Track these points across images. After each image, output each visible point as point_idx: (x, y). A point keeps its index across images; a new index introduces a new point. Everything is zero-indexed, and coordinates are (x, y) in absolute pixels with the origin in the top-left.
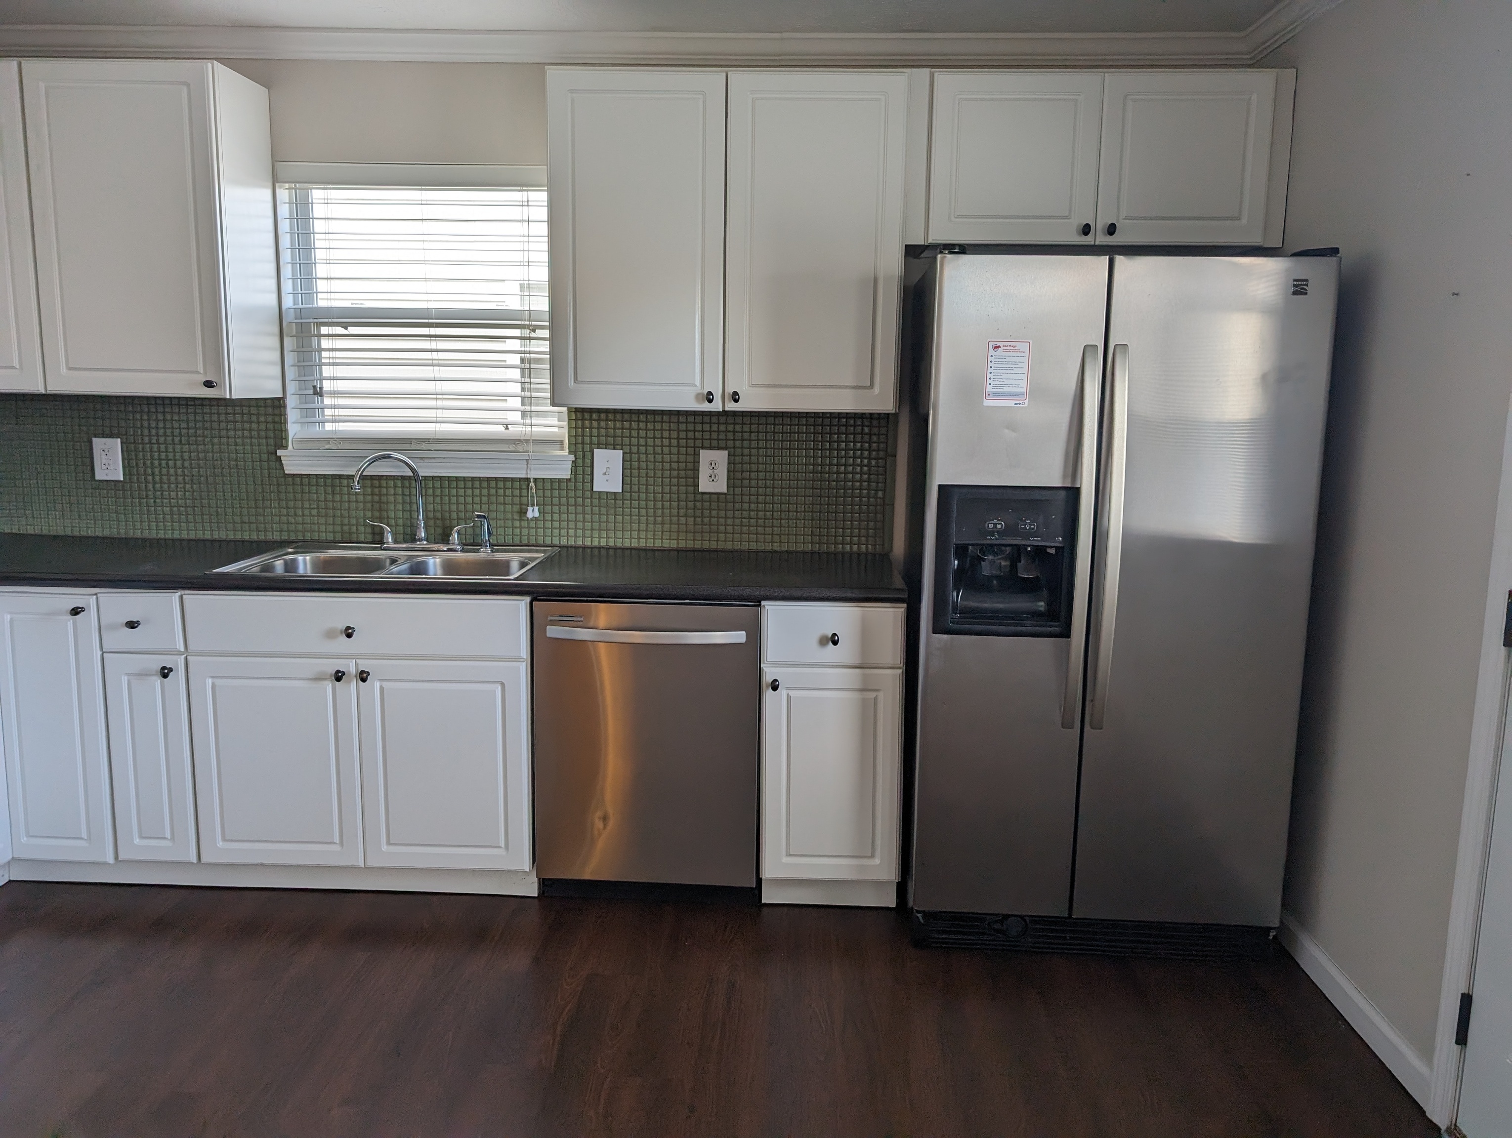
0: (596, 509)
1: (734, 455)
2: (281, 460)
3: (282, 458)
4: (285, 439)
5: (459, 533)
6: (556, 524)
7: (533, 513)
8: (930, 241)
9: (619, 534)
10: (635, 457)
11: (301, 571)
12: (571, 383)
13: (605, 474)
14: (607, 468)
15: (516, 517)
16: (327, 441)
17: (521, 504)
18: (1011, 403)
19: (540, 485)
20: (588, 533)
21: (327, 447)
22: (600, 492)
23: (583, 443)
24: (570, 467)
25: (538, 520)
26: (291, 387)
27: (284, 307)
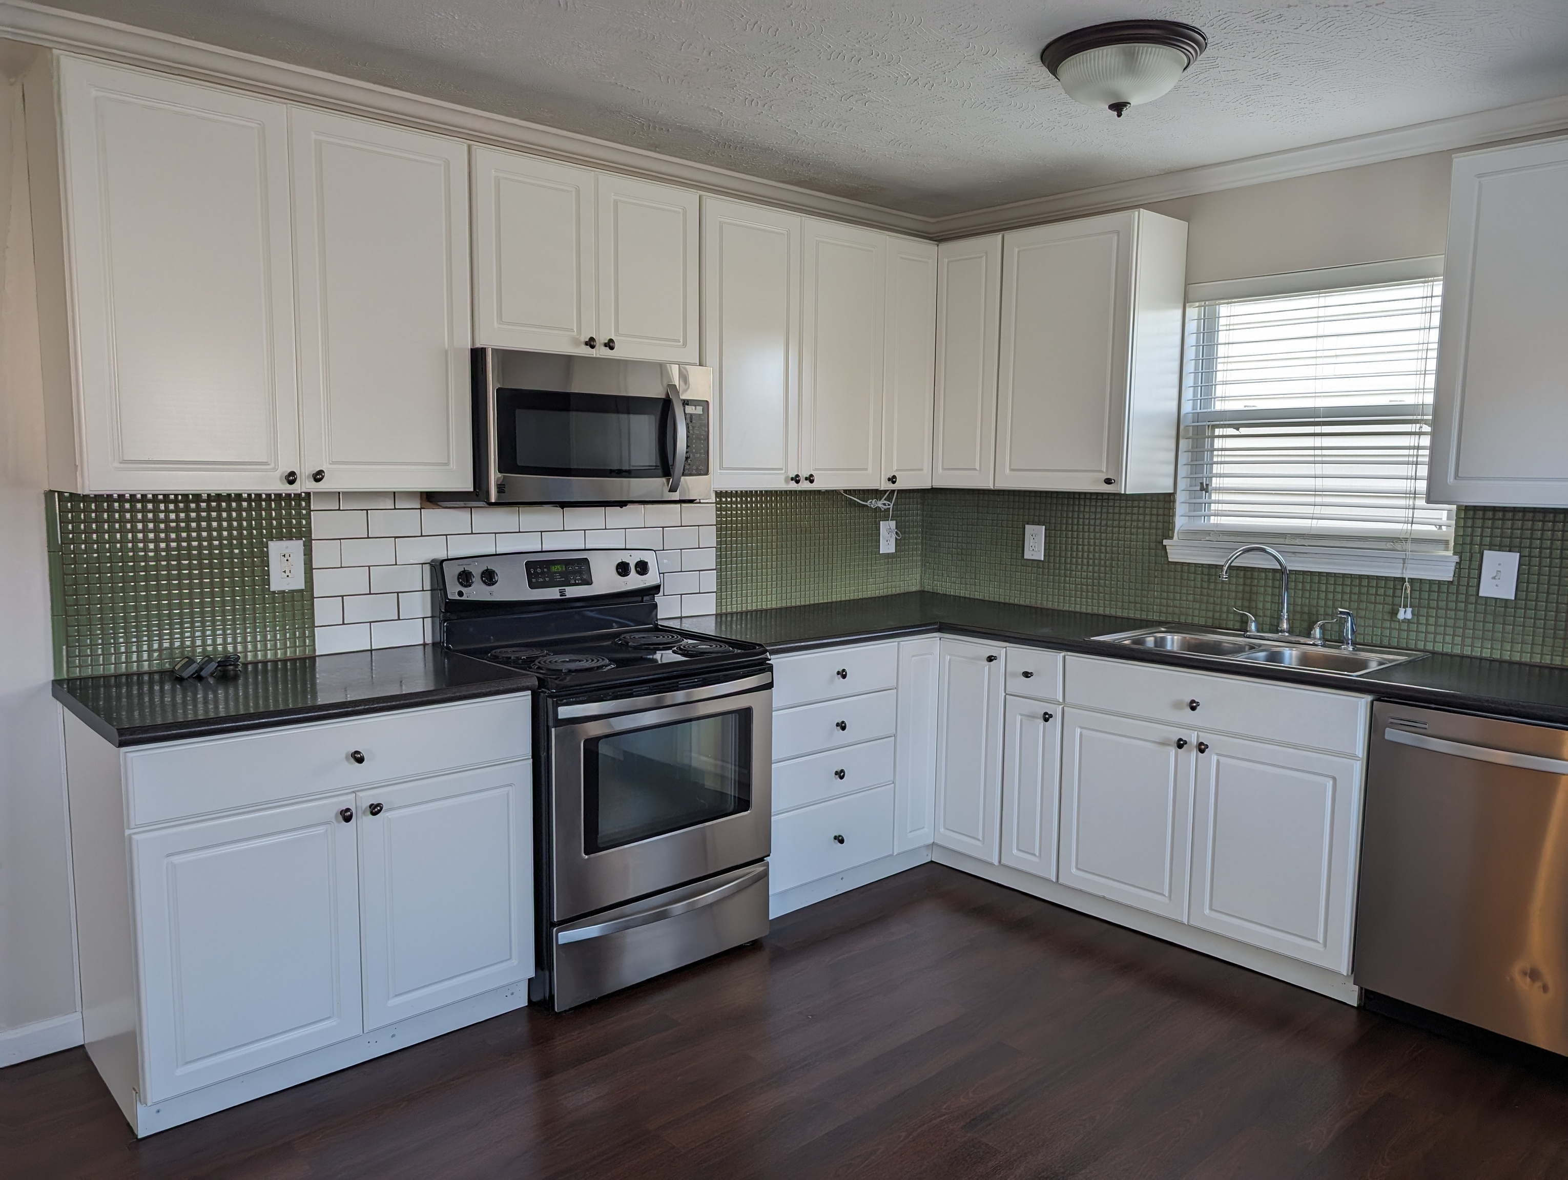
0: (1480, 617)
2: (1166, 549)
3: (1167, 547)
4: (1172, 530)
5: (1322, 628)
6: (1432, 629)
7: (1405, 614)
9: (1507, 646)
10: (1535, 562)
11: (1169, 647)
12: (1451, 479)
13: (1494, 578)
14: (1498, 571)
15: (1387, 617)
16: (1208, 533)
17: (1393, 604)
19: (1417, 586)
21: (1208, 538)
22: (1487, 598)
23: (1471, 544)
24: (1453, 568)
25: (1410, 623)
26: (1182, 484)
27: (1183, 412)
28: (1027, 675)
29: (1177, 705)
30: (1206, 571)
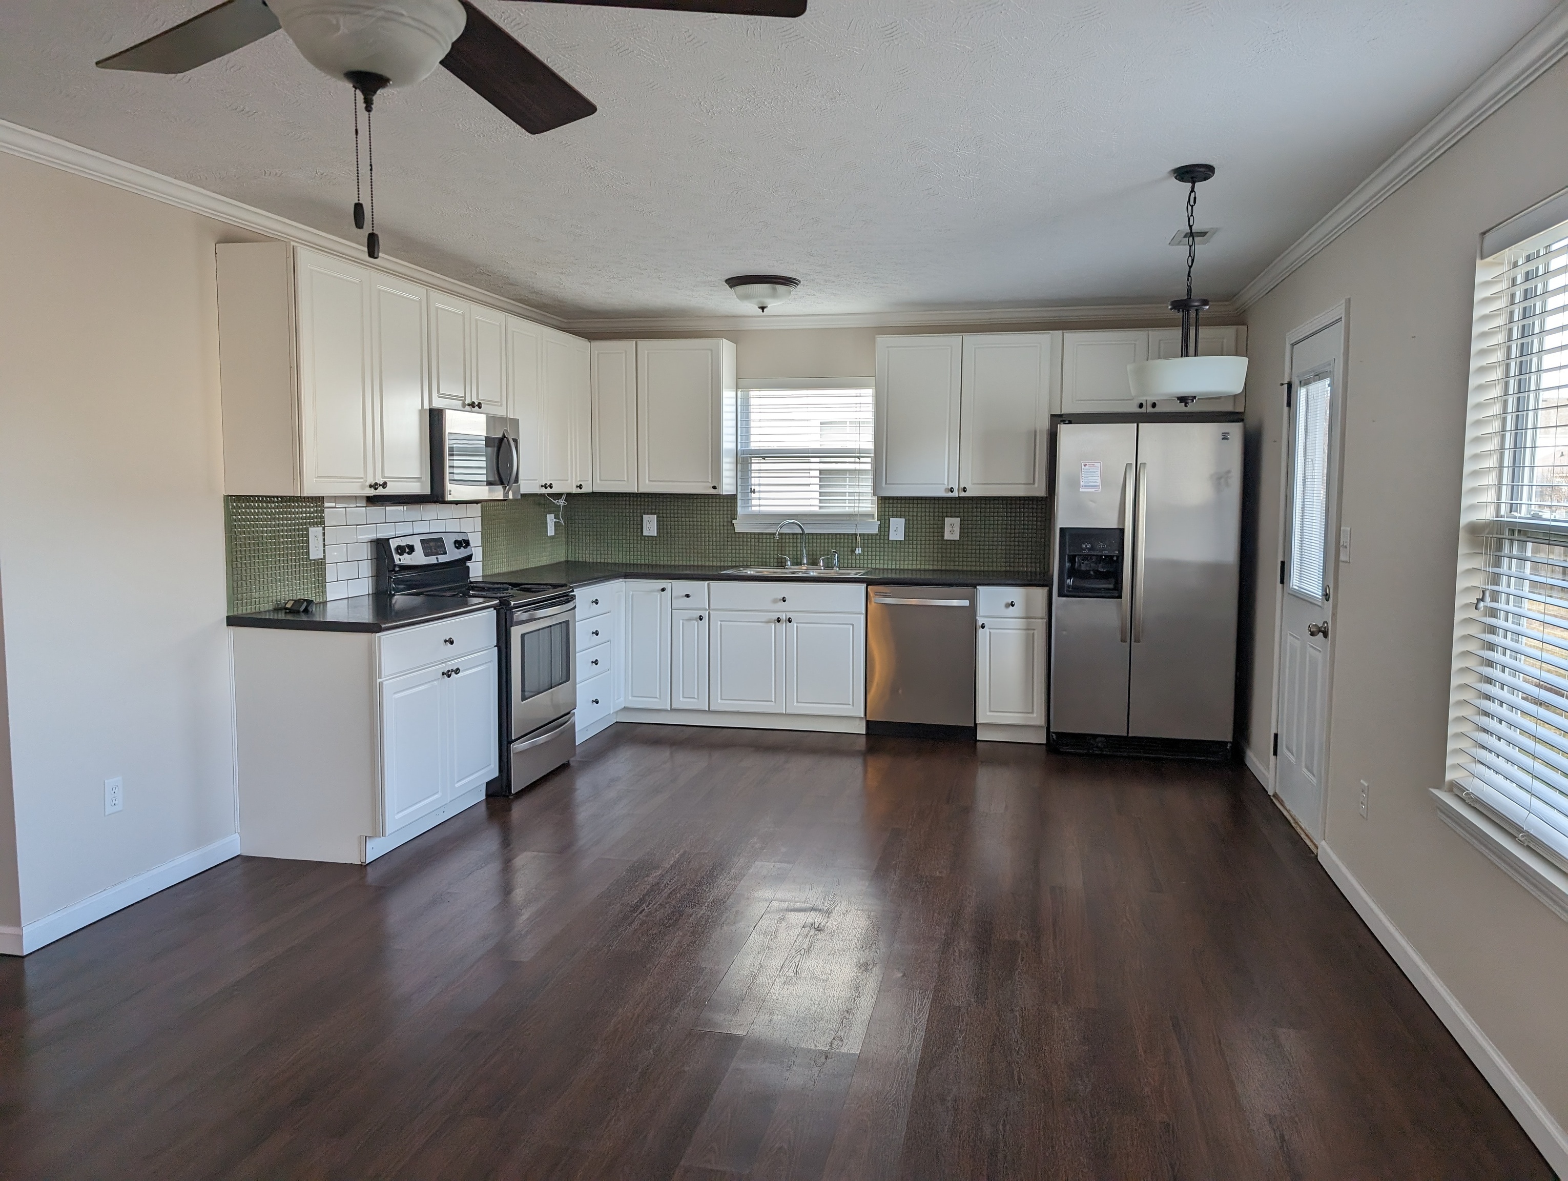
0: (890, 549)
1: (964, 520)
2: (734, 525)
4: (736, 514)
5: (823, 560)
6: (870, 557)
7: (858, 551)
8: (1063, 413)
9: (902, 562)
10: (911, 522)
12: (884, 484)
13: (895, 531)
14: (897, 528)
15: (850, 553)
16: (754, 516)
17: (852, 547)
18: (1093, 490)
19: (862, 537)
20: (886, 562)
21: (754, 519)
22: (893, 540)
23: (884, 515)
24: (878, 527)
25: (861, 555)
26: (739, 489)
27: (738, 449)
28: (688, 596)
29: (775, 601)
30: (757, 536)
